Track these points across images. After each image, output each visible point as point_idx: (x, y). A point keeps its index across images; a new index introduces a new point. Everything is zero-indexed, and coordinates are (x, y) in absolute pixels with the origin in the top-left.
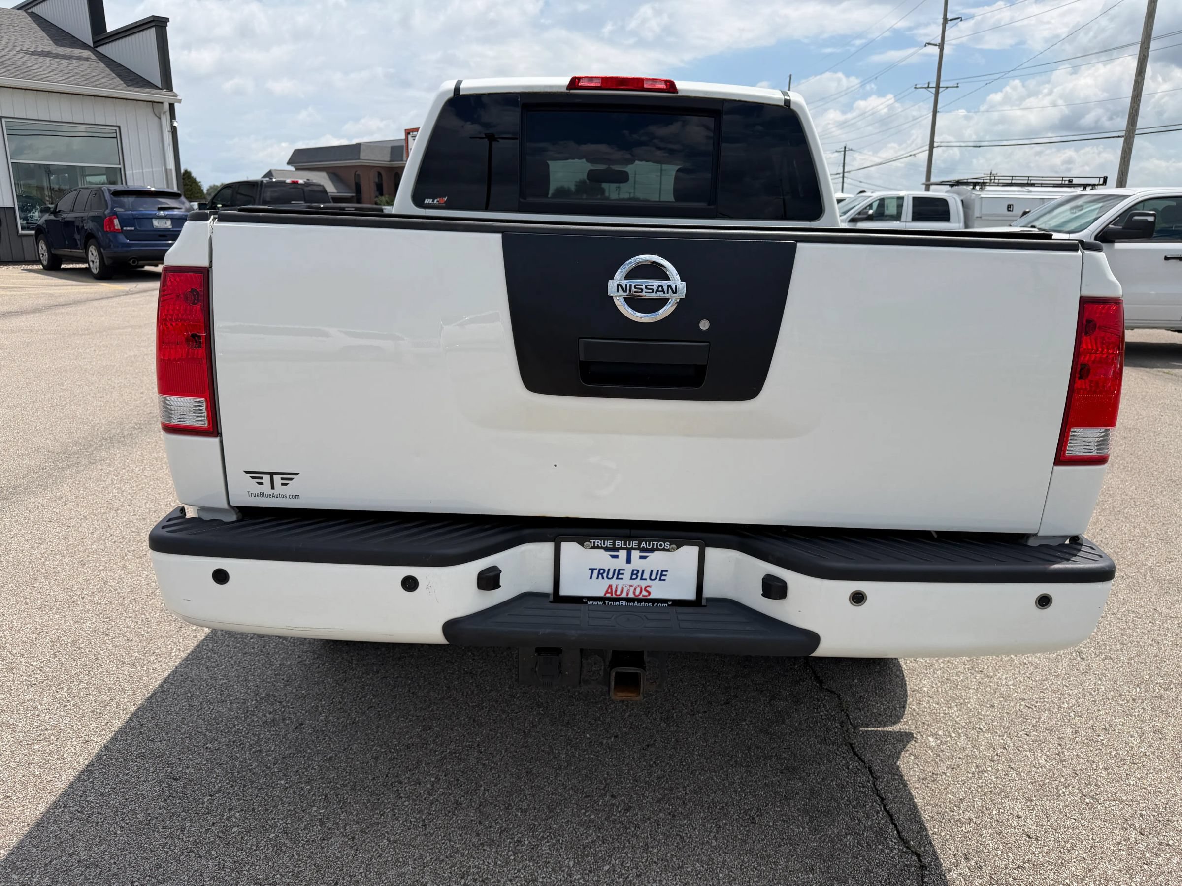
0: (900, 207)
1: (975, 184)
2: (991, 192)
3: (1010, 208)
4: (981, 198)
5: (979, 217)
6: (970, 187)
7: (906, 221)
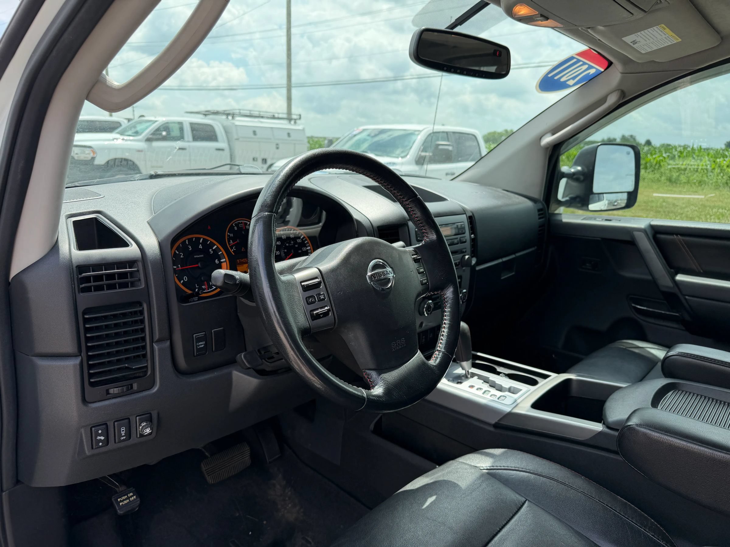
0: (182, 130)
1: (227, 114)
2: (239, 121)
3: (255, 133)
4: (236, 125)
5: (237, 139)
6: (224, 117)
7: (188, 141)
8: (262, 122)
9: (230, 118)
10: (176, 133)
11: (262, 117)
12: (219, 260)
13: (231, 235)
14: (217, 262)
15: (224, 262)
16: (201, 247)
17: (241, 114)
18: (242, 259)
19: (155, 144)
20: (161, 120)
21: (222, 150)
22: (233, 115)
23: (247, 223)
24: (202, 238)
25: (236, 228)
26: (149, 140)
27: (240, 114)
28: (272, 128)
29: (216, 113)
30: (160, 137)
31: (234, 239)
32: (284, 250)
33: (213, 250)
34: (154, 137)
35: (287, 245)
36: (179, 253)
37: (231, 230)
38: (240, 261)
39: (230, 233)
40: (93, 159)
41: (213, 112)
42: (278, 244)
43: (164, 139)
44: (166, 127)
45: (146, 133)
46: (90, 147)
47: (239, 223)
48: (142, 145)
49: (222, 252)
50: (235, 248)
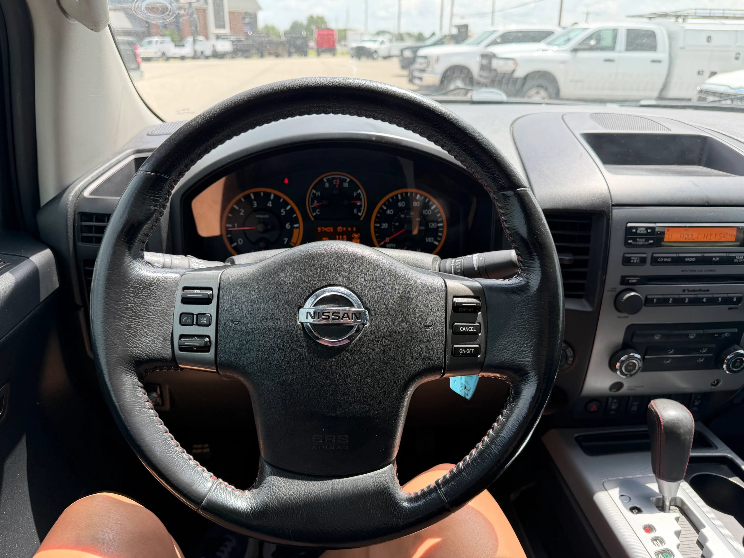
0: (615, 38)
1: (678, 17)
2: (692, 24)
3: (709, 39)
4: (686, 30)
5: (683, 48)
6: (673, 20)
7: (620, 51)
8: (723, 24)
9: (680, 20)
10: (607, 41)
11: (727, 18)
12: (292, 225)
13: (317, 194)
14: (288, 227)
15: (297, 228)
16: (270, 204)
17: (697, 15)
18: (326, 227)
19: (581, 55)
20: (594, 26)
21: (659, 62)
22: (685, 17)
23: (346, 180)
24: (273, 193)
25: (327, 185)
26: (575, 50)
27: (695, 15)
28: (736, 31)
29: (665, 15)
30: (586, 47)
31: (319, 199)
32: (395, 223)
33: (286, 211)
34: (582, 47)
35: (402, 216)
36: (240, 208)
37: (319, 186)
38: (322, 229)
39: (316, 191)
40: (513, 71)
41: (660, 15)
42: (389, 213)
43: (592, 49)
44: (597, 35)
45: (573, 43)
46: (513, 59)
47: (334, 178)
48: (567, 56)
49: (298, 214)
50: (318, 211)
